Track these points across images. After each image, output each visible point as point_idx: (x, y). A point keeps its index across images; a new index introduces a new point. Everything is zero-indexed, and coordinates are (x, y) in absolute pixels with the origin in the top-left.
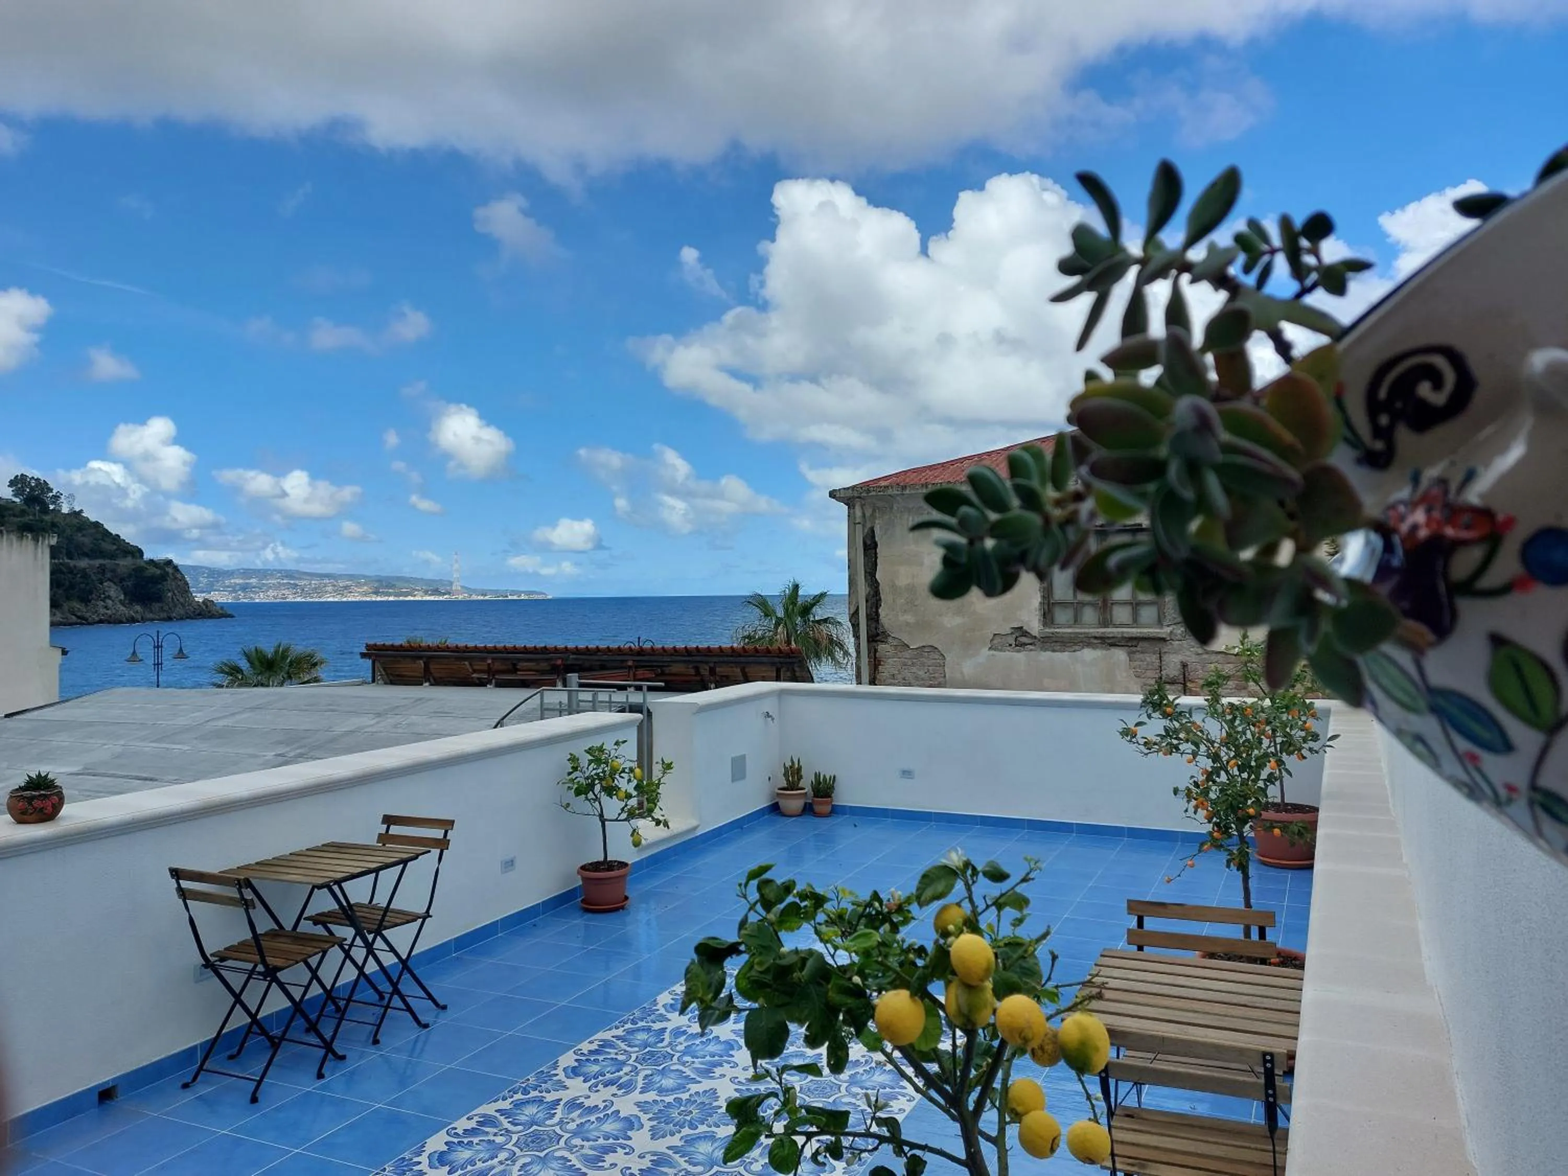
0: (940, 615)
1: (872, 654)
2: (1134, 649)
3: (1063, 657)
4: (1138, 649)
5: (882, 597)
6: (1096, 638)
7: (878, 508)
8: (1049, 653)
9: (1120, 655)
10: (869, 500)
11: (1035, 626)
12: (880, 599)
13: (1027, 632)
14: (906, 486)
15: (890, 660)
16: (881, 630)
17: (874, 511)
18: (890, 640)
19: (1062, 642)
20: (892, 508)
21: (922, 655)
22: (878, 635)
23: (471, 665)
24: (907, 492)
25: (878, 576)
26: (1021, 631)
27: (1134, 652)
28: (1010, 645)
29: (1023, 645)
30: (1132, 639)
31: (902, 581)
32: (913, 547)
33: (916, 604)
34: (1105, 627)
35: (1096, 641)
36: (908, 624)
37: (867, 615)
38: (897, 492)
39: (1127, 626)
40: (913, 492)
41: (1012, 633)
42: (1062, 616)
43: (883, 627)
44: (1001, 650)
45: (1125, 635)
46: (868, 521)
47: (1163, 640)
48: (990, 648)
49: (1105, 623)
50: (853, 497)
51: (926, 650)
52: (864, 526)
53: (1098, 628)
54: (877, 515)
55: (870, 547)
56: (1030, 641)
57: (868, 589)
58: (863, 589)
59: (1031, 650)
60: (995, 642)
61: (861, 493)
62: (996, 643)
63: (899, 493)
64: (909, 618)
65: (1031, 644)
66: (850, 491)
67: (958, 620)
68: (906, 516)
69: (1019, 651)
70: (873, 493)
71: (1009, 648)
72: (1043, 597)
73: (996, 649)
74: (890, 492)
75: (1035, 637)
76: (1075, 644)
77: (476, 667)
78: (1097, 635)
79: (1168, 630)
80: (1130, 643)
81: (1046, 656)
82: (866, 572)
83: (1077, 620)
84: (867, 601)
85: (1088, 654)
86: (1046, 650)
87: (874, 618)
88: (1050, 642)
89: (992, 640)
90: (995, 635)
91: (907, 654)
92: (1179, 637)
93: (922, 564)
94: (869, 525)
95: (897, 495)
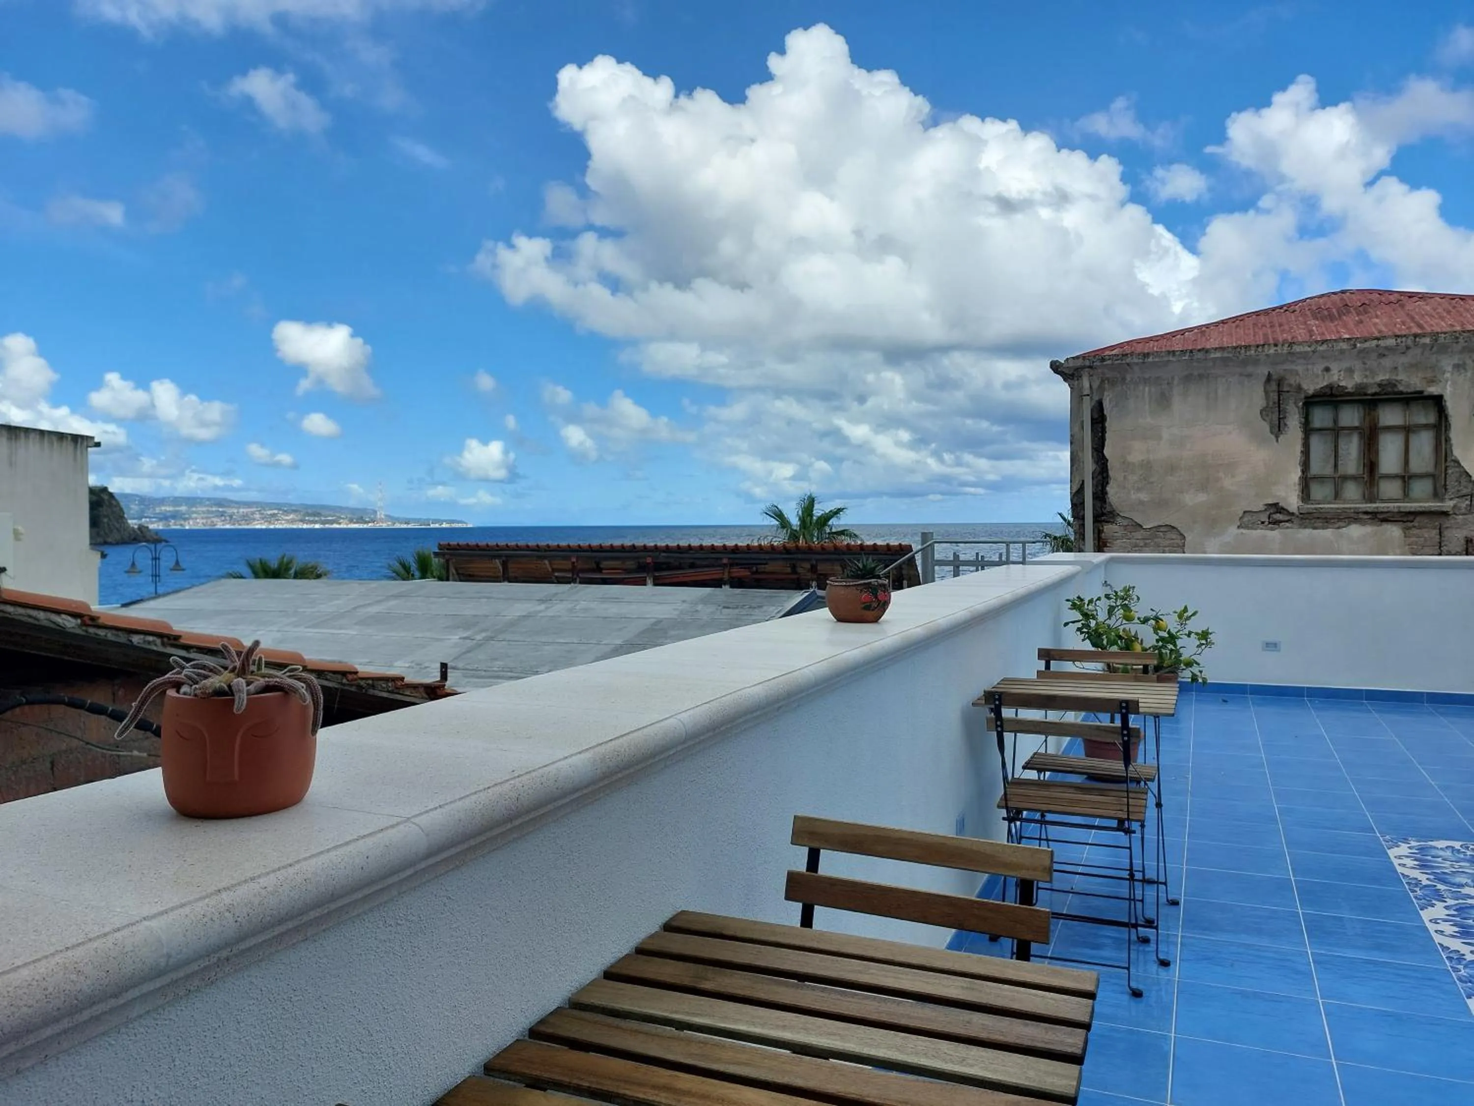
0: (1182, 492)
1: (1096, 535)
2: (1410, 524)
3: (1328, 533)
4: (1416, 524)
5: (1111, 473)
6: (1366, 513)
7: (1108, 379)
8: (1308, 531)
9: (1394, 531)
10: (1099, 371)
11: (1293, 501)
12: (1108, 476)
13: (1283, 508)
14: (1148, 354)
15: (1118, 541)
16: (1108, 509)
17: (1103, 381)
18: (1119, 520)
19: (1326, 518)
20: (1124, 379)
21: (1156, 537)
22: (1103, 514)
23: (551, 564)
24: (1150, 359)
25: (1107, 452)
26: (1276, 508)
27: (1409, 528)
28: (1263, 523)
29: (1277, 523)
30: (1410, 513)
31: (1136, 455)
32: (1149, 420)
33: (1152, 480)
34: (1371, 502)
35: (1366, 517)
36: (1141, 503)
37: (1094, 494)
38: (1136, 360)
39: (1396, 500)
40: (1157, 360)
41: (1266, 510)
42: (1318, 491)
43: (1111, 505)
44: (1252, 528)
45: (1402, 510)
46: (1095, 394)
47: (1445, 514)
48: (1239, 527)
49: (1372, 498)
50: (1083, 368)
51: (1162, 529)
52: (1091, 399)
53: (1362, 503)
54: (1106, 386)
55: (1099, 421)
56: (1287, 518)
57: (1095, 466)
58: (1089, 465)
59: (1288, 528)
60: (1245, 519)
61: (1093, 362)
62: (1247, 520)
63: (1141, 361)
64: (1144, 496)
65: (1287, 521)
66: (1081, 360)
67: (1202, 497)
68: (1141, 388)
69: (1272, 529)
70: (1109, 362)
71: (1261, 526)
72: (1303, 472)
73: (1247, 527)
74: (1129, 360)
75: (1293, 514)
76: (1340, 520)
77: (555, 566)
78: (1370, 510)
79: (1451, 503)
80: (1406, 518)
81: (1306, 534)
82: (1093, 448)
83: (1337, 496)
84: (1093, 478)
85: (1355, 531)
86: (1305, 527)
87: (1100, 496)
88: (1308, 519)
89: (1241, 518)
90: (1245, 512)
91: (1139, 535)
92: (1463, 511)
93: (1160, 438)
94: (1096, 398)
95: (1137, 364)
